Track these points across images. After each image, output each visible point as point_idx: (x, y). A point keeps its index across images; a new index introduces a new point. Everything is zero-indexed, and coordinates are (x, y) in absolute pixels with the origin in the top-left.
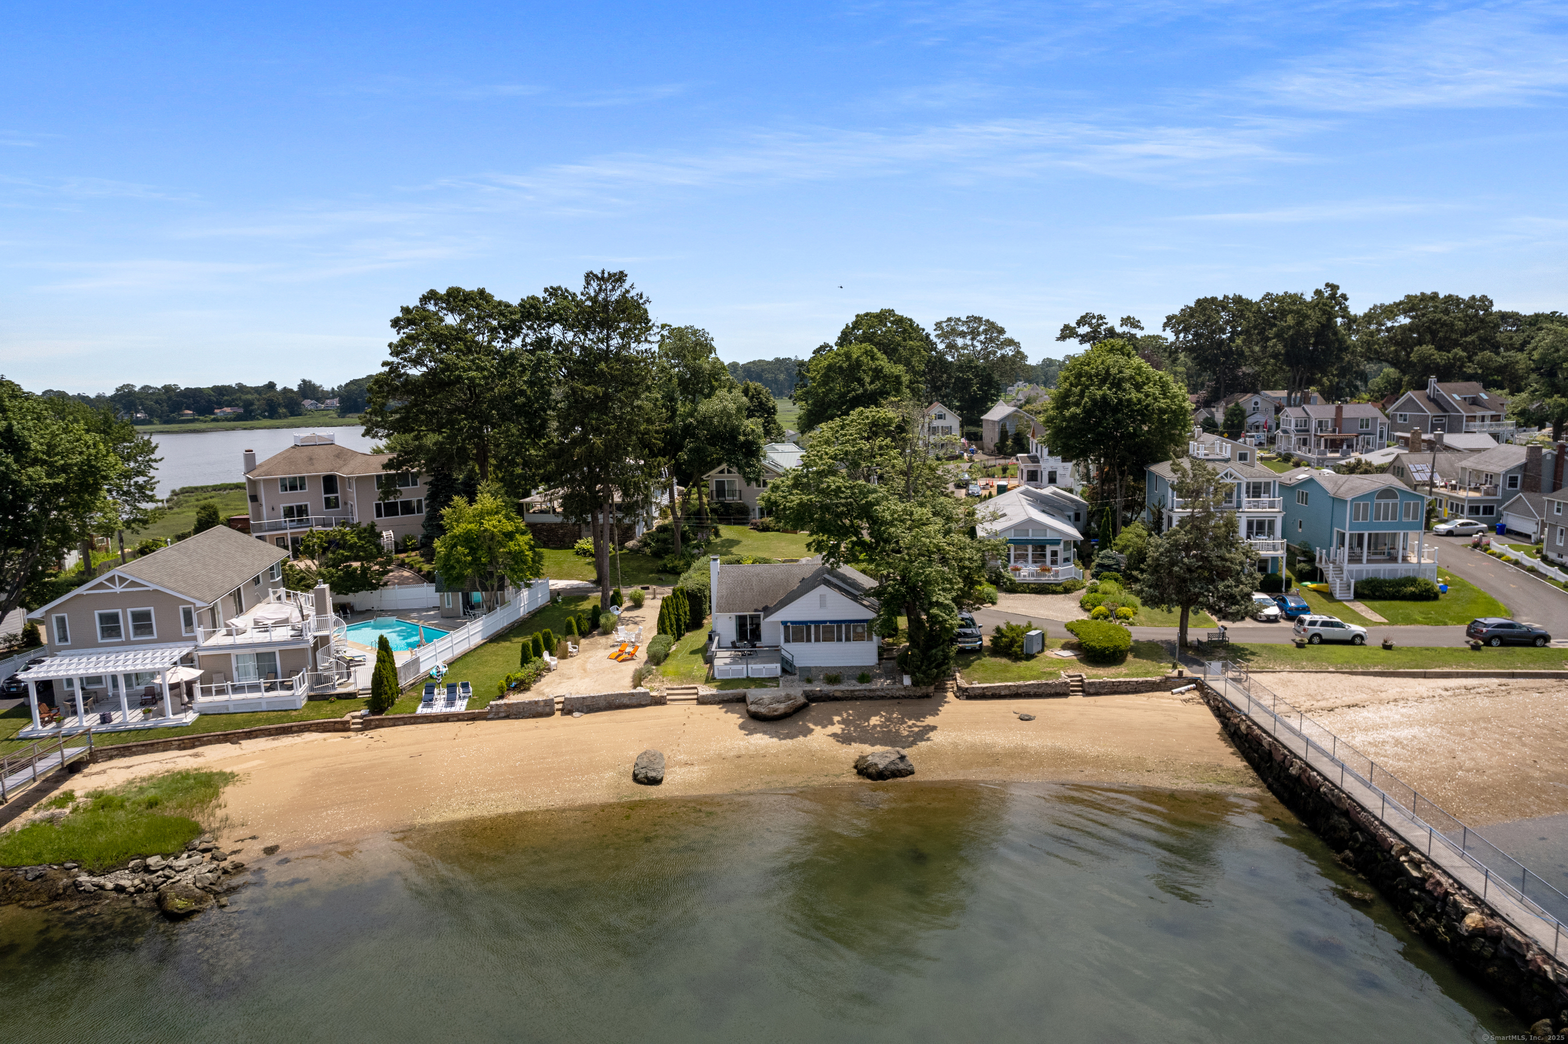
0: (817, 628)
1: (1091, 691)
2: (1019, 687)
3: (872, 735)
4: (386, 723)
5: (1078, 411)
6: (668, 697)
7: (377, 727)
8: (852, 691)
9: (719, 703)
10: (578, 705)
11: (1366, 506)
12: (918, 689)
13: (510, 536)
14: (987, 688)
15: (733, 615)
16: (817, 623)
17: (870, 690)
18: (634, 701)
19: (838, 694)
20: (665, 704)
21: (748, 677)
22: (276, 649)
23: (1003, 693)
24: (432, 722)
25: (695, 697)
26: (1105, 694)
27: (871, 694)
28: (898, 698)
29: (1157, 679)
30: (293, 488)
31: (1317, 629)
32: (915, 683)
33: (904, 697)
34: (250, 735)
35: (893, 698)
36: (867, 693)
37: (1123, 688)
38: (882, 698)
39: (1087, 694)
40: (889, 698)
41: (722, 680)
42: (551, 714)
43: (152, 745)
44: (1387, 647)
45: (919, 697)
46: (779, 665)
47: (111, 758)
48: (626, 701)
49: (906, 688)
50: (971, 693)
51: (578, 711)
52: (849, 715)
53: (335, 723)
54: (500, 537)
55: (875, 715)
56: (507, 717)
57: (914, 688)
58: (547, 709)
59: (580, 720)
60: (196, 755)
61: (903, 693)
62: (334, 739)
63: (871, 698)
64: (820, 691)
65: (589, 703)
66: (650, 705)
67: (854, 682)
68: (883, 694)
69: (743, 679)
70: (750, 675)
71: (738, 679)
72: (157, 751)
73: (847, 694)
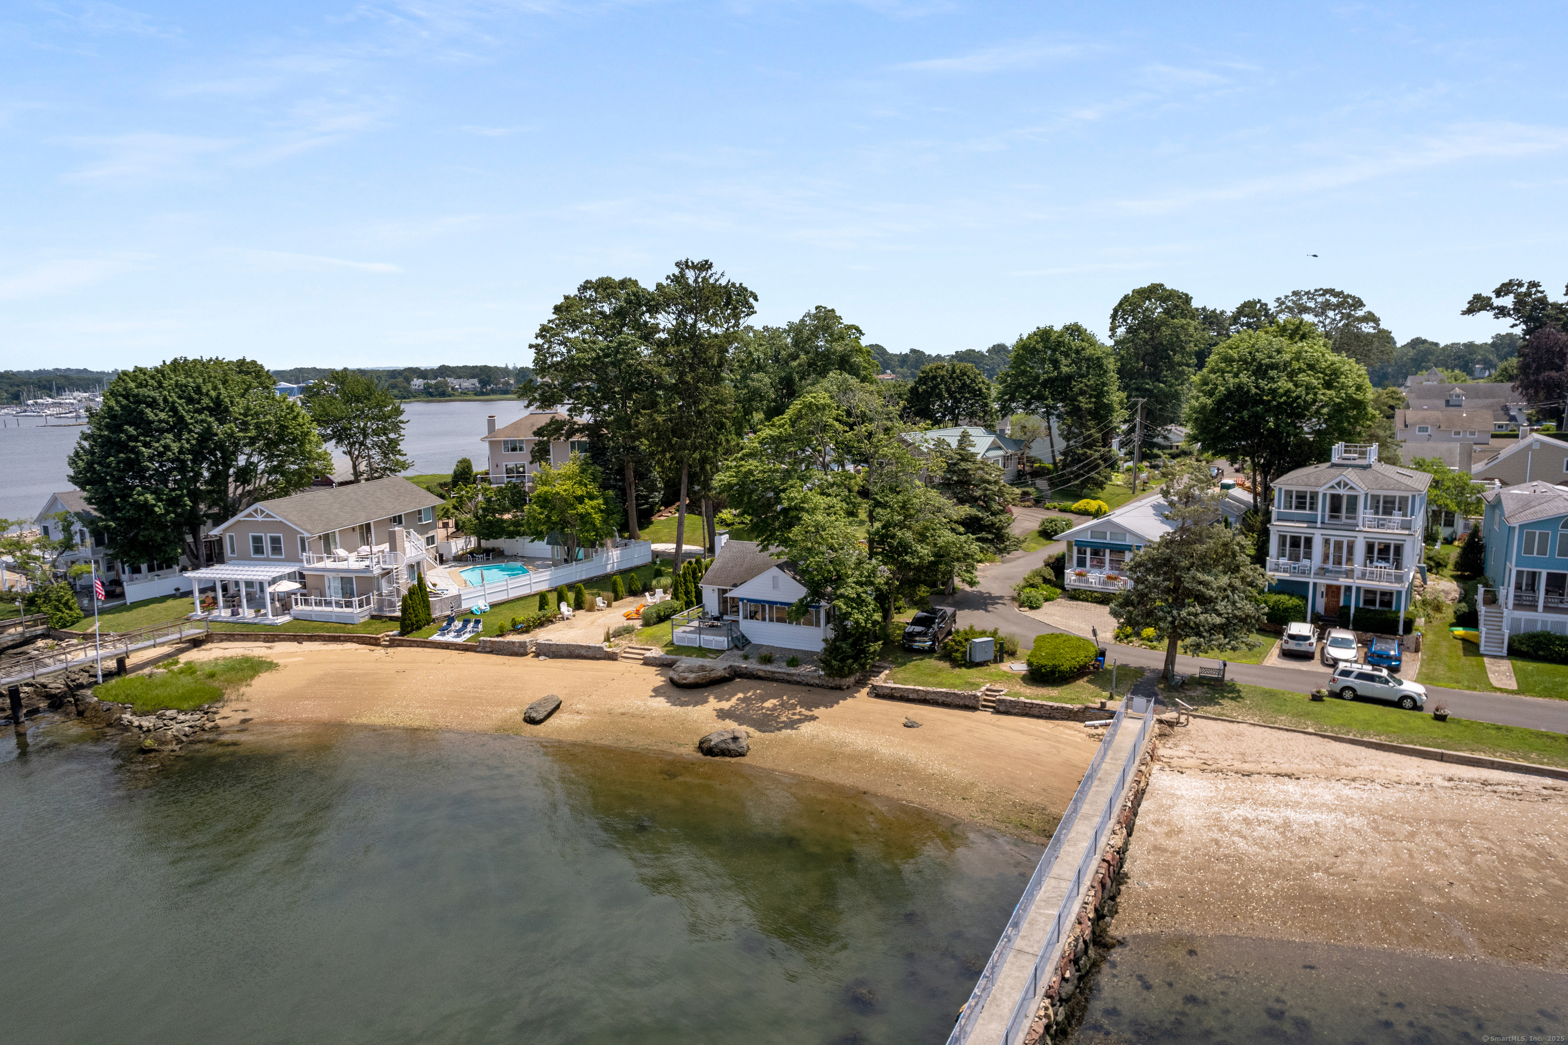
0: (771, 608)
1: (1001, 709)
2: (927, 692)
3: (752, 715)
4: (405, 643)
6: (623, 655)
7: (399, 646)
8: (773, 673)
9: (657, 665)
10: (545, 651)
11: (1543, 537)
12: (831, 680)
13: (580, 500)
14: (895, 688)
15: (716, 587)
16: (771, 603)
17: (788, 674)
18: (590, 653)
19: (761, 674)
20: (616, 660)
21: (700, 646)
22: (353, 575)
23: (911, 696)
24: (436, 648)
25: (641, 657)
26: (1016, 714)
27: (789, 678)
28: (812, 685)
29: (1077, 706)
30: (514, 449)
31: (1350, 681)
32: (829, 674)
33: (818, 686)
34: (311, 638)
35: (807, 684)
36: (785, 677)
37: (1035, 711)
38: (798, 683)
39: (997, 712)
41: (679, 646)
42: (525, 654)
43: (247, 635)
44: (1440, 718)
45: (832, 688)
46: (726, 639)
47: (222, 641)
48: (583, 652)
50: (880, 692)
51: (545, 655)
52: (752, 694)
53: (371, 638)
54: (572, 500)
55: (775, 698)
56: (491, 652)
57: (827, 679)
58: (522, 650)
59: (544, 663)
60: (270, 648)
61: (817, 681)
62: (363, 649)
63: (789, 682)
64: (746, 668)
65: (553, 649)
66: (604, 659)
67: (782, 664)
68: (799, 679)
69: (695, 648)
70: (702, 645)
71: (691, 647)
72: (250, 641)
73: (769, 675)
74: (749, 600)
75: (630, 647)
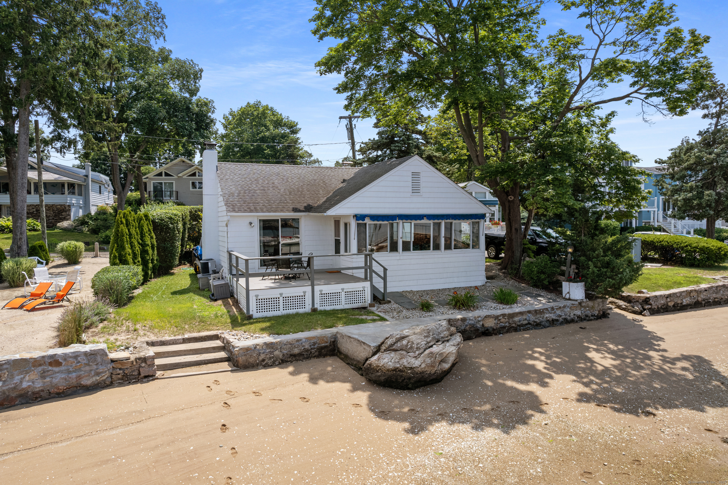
0: (407, 227)
6: (158, 362)
8: (512, 316)
15: (252, 217)
19: (490, 324)
21: (314, 310)
23: (686, 301)
25: (222, 354)
28: (572, 321)
32: (588, 296)
33: (581, 319)
35: (567, 321)
36: (532, 318)
38: (553, 323)
40: (562, 323)
46: (367, 284)
49: (579, 304)
57: (590, 303)
61: (578, 313)
63: (538, 325)
64: (463, 320)
67: (491, 304)
68: (553, 316)
69: (307, 314)
70: (317, 306)
71: (297, 314)
73: (504, 322)
74: (374, 217)
75: (152, 344)
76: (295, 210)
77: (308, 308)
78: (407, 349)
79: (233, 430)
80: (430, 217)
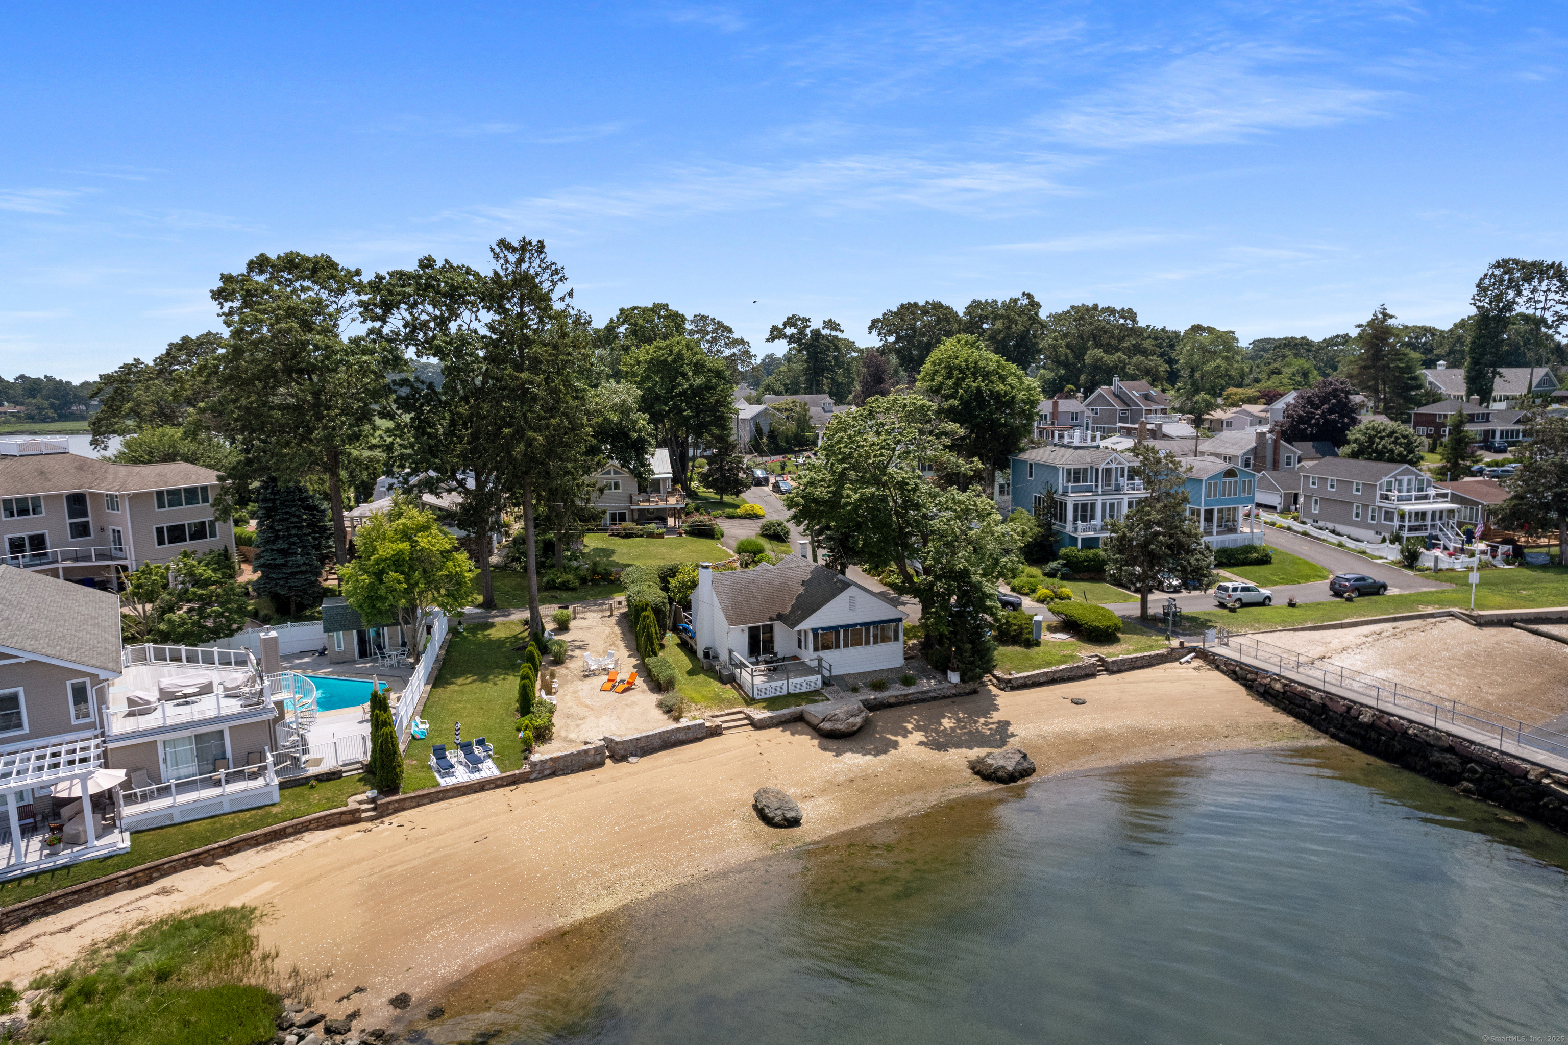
0: (846, 632)
1: (1115, 669)
2: (1054, 672)
3: (960, 738)
4: (407, 804)
5: (956, 403)
6: (724, 725)
7: (396, 811)
8: (906, 695)
9: (777, 725)
10: (632, 748)
12: (966, 685)
14: (1027, 677)
16: (846, 627)
18: (690, 735)
19: (892, 700)
20: (720, 734)
21: (789, 693)
22: (225, 727)
24: (464, 794)
25: (749, 721)
26: (1126, 671)
27: (925, 696)
28: (949, 697)
29: (1163, 651)
30: (23, 512)
31: (1239, 594)
32: (963, 680)
33: (955, 695)
34: (230, 850)
35: (945, 697)
36: (920, 696)
37: (1139, 663)
38: (934, 699)
39: (1111, 672)
40: (939, 699)
41: (767, 700)
42: (601, 764)
43: (89, 889)
44: (1292, 605)
45: (969, 694)
46: (819, 677)
47: (25, 921)
48: (682, 736)
49: (956, 686)
50: (1015, 683)
51: (636, 755)
52: (918, 721)
53: (342, 813)
55: (944, 717)
56: (553, 774)
57: (963, 685)
58: (598, 758)
59: (637, 764)
60: (165, 892)
61: (954, 691)
62: (349, 834)
63: (924, 701)
64: (874, 698)
65: (642, 744)
66: (707, 737)
67: (898, 686)
69: (785, 696)
70: (791, 691)
71: (779, 697)
72: (97, 897)
73: (902, 699)
74: (824, 629)
75: (714, 716)
76: (771, 619)
77: (785, 692)
78: (837, 721)
79: (765, 755)
80: (861, 624)
